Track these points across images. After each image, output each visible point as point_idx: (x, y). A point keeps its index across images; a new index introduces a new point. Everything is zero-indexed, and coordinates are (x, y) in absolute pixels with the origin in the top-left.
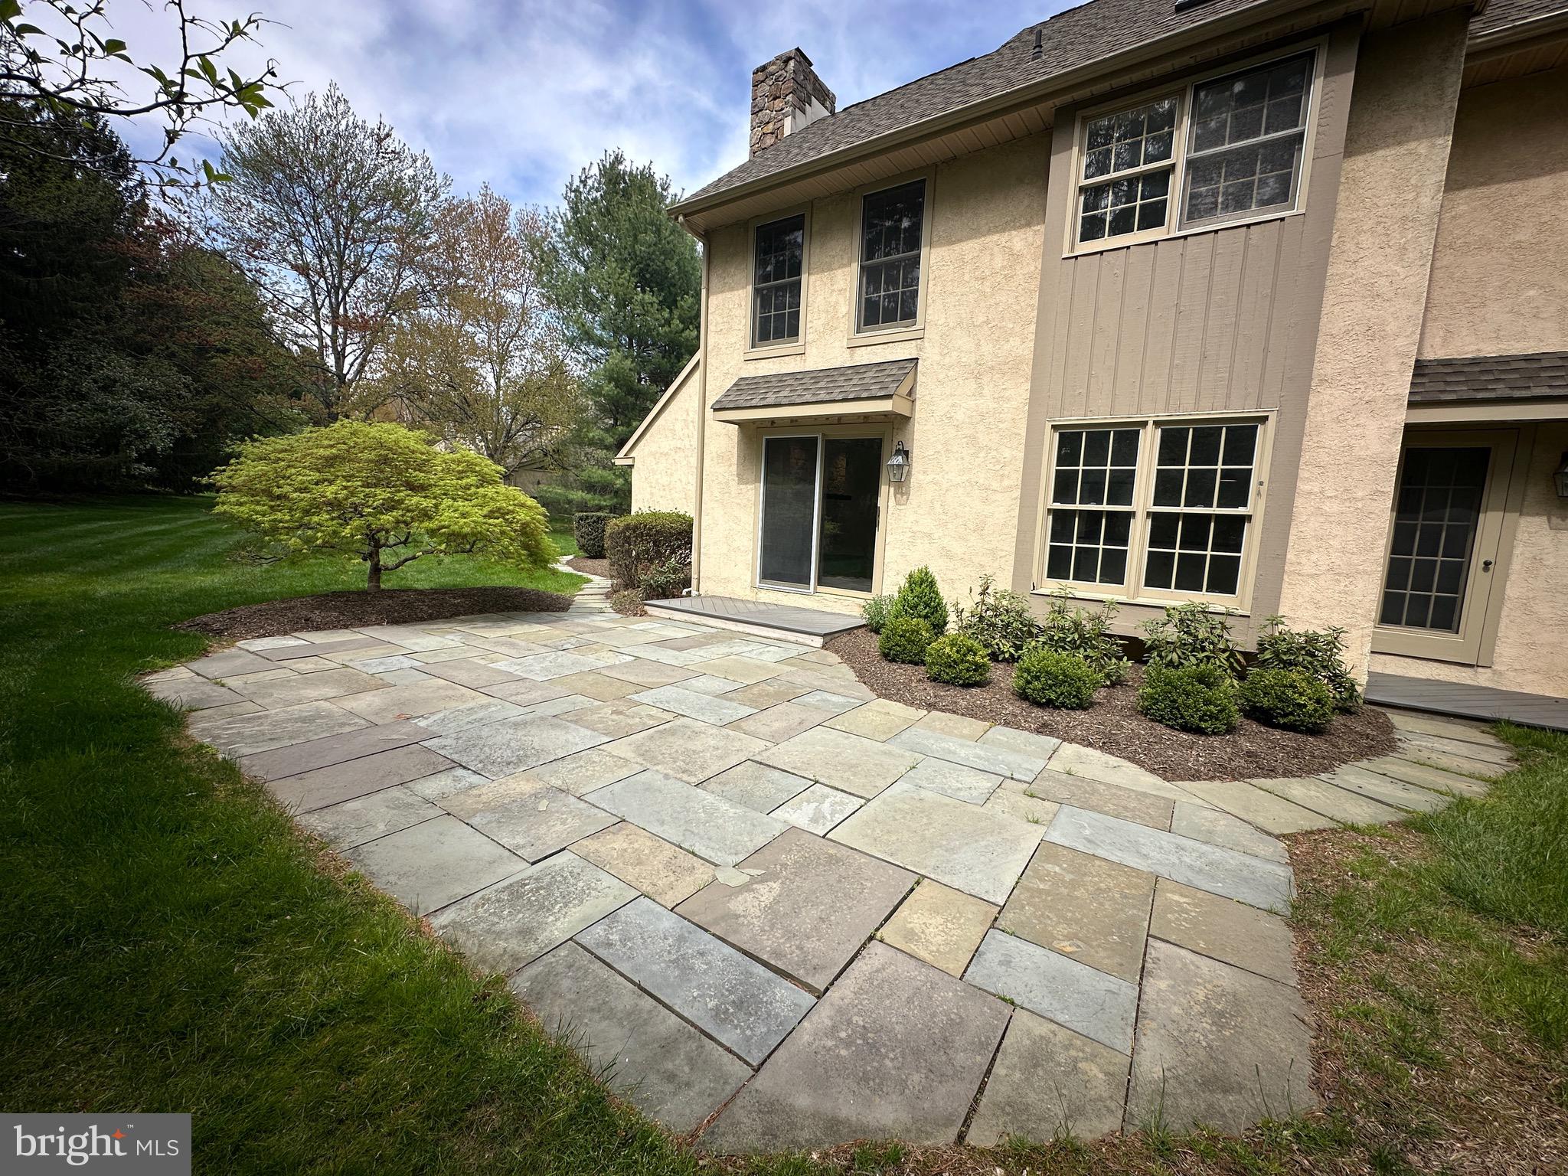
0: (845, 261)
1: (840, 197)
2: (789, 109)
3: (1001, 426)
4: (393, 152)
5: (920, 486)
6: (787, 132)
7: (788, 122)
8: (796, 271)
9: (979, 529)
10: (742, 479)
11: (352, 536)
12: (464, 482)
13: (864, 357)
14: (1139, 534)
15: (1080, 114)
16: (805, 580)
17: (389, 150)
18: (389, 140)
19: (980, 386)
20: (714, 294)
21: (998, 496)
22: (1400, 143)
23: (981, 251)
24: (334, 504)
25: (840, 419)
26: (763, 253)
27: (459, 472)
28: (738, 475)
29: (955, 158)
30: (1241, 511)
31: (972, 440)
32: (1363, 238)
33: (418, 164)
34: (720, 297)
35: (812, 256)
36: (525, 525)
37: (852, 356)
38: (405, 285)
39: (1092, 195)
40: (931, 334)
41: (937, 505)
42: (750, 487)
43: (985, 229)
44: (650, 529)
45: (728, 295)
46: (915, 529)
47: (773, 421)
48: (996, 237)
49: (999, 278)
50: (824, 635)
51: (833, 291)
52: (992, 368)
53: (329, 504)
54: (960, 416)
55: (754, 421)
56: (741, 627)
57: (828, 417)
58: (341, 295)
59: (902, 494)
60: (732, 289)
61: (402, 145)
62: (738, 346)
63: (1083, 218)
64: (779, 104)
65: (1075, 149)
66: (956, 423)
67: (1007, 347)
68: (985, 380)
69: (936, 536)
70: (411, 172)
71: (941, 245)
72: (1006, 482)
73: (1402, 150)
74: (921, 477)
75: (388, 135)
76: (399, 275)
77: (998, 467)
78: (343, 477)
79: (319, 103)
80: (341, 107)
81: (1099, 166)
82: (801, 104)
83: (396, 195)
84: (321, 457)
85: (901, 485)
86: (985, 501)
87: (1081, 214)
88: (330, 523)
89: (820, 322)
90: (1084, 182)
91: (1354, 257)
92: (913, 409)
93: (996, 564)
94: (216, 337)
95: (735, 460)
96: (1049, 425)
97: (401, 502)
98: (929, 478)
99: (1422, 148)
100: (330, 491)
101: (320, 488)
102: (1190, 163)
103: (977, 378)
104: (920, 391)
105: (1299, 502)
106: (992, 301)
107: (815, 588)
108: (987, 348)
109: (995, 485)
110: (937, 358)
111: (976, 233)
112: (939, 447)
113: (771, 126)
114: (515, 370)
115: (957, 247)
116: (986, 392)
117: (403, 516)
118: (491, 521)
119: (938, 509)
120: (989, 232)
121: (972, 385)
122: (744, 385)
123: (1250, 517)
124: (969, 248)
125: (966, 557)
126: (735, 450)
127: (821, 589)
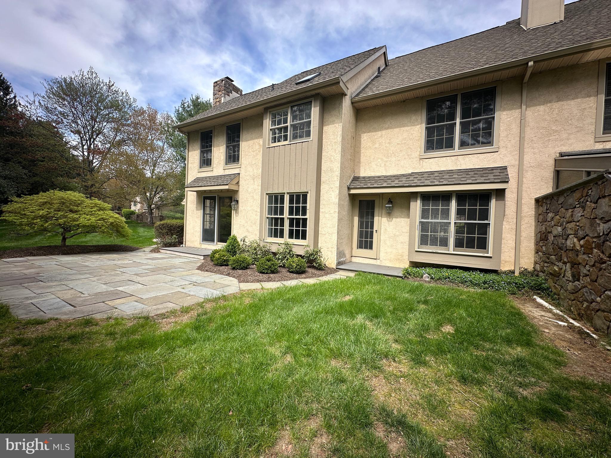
0: (222, 144)
1: (222, 125)
2: (223, 95)
4: (115, 91)
5: (241, 211)
6: (222, 102)
7: (223, 98)
8: (211, 146)
10: (197, 209)
11: (48, 226)
12: (92, 210)
13: (228, 172)
14: (287, 223)
15: (269, 110)
16: (213, 241)
17: (113, 90)
18: (113, 87)
19: (254, 181)
20: (190, 152)
22: (333, 124)
23: (253, 144)
24: (42, 217)
25: (221, 191)
26: (202, 140)
27: (92, 207)
29: (247, 118)
32: (328, 146)
33: (124, 95)
34: (192, 152)
35: (215, 142)
36: (112, 223)
37: (224, 172)
38: (118, 138)
39: (273, 131)
40: (243, 166)
41: (245, 216)
42: (199, 211)
44: (168, 225)
45: (194, 152)
46: (240, 224)
47: (205, 191)
48: (256, 140)
49: (257, 152)
50: (204, 256)
51: (220, 152)
53: (40, 216)
54: (250, 190)
55: (200, 191)
56: (181, 254)
57: (219, 190)
58: (92, 140)
59: (237, 213)
60: (195, 150)
61: (118, 88)
62: (196, 168)
63: (272, 137)
64: (220, 93)
65: (268, 119)
68: (255, 180)
70: (121, 98)
71: (244, 142)
73: (333, 126)
74: (241, 208)
75: (113, 85)
76: (116, 134)
78: (47, 208)
79: (85, 74)
80: (94, 75)
81: (274, 123)
82: (228, 93)
83: (116, 105)
84: (41, 202)
85: (237, 210)
87: (271, 136)
88: (40, 222)
89: (217, 162)
90: (271, 128)
91: (327, 151)
92: (239, 188)
94: (39, 156)
95: (195, 203)
96: (265, 193)
97: (67, 216)
98: (243, 208)
99: (337, 125)
100: (41, 213)
101: (38, 212)
102: (291, 125)
103: (253, 179)
104: (240, 183)
105: (321, 214)
106: (256, 158)
107: (216, 243)
108: (255, 171)
110: (244, 173)
112: (245, 199)
113: (218, 99)
114: (157, 170)
115: (248, 142)
116: (255, 183)
117: (67, 220)
118: (99, 222)
119: (245, 218)
122: (198, 180)
123: (308, 219)
124: (251, 142)
126: (196, 200)
127: (218, 243)
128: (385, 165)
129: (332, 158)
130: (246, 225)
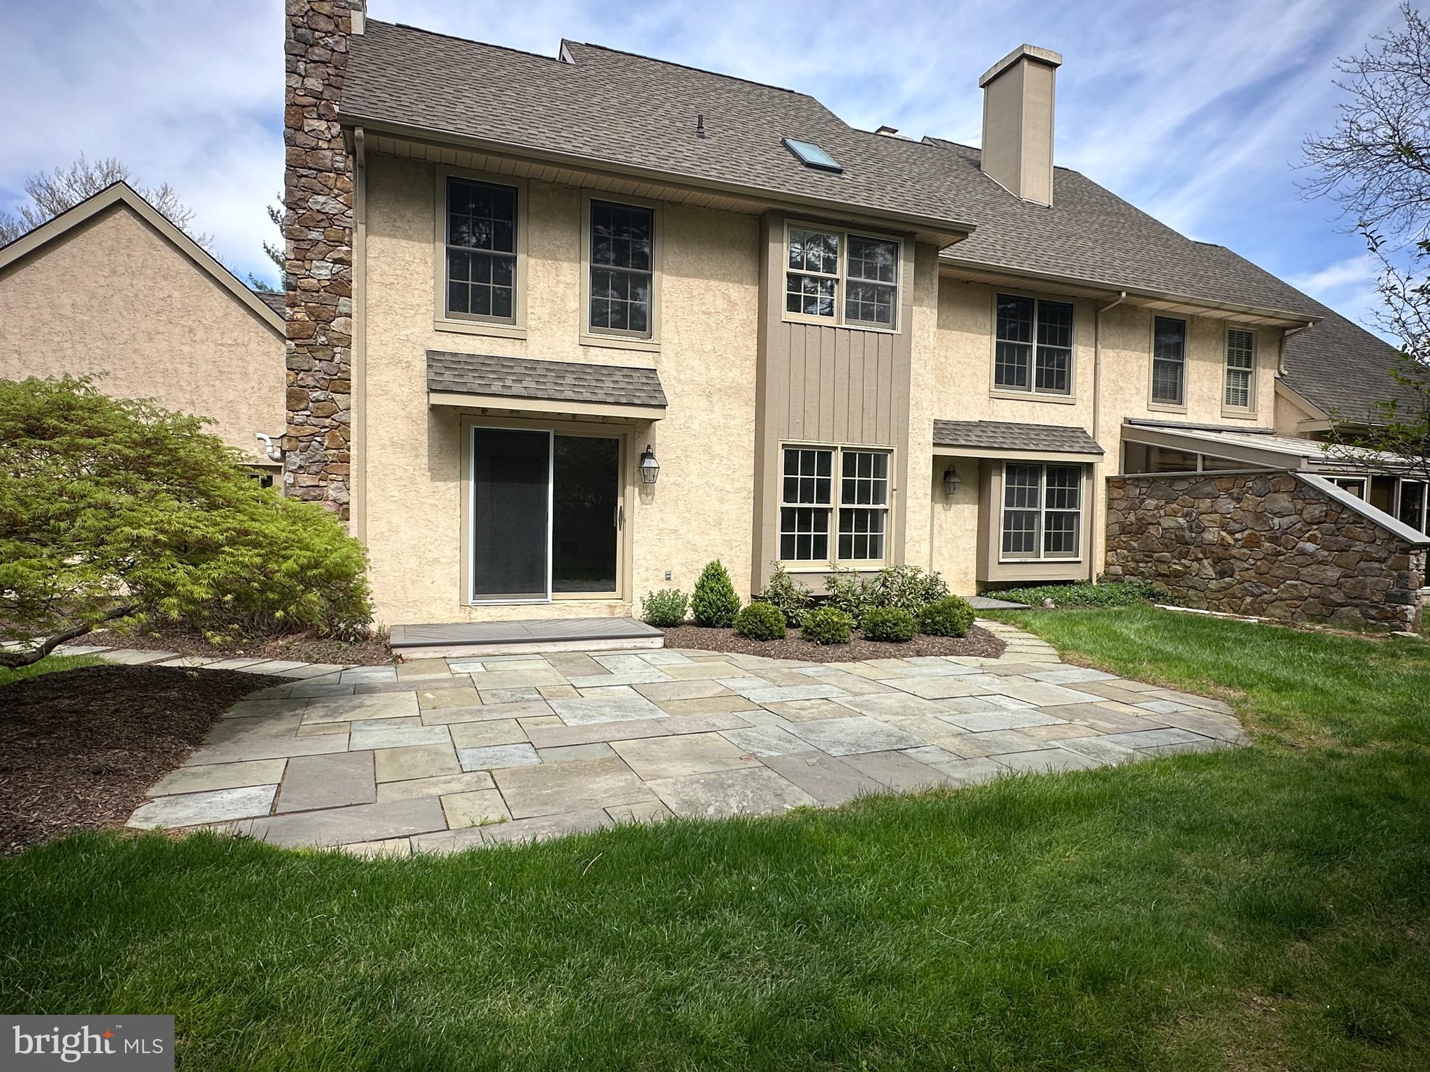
3: (730, 439)
5: (664, 488)
9: (718, 524)
10: (436, 474)
13: (601, 357)
14: (834, 521)
16: (542, 589)
19: (711, 403)
20: (375, 234)
21: (731, 496)
28: (430, 470)
29: (680, 203)
30: (881, 506)
31: (707, 449)
34: (388, 241)
35: (528, 236)
37: (586, 354)
39: (793, 280)
40: (668, 350)
41: (681, 504)
43: (708, 273)
45: (402, 243)
46: (662, 526)
47: (486, 411)
48: (717, 283)
49: (722, 318)
51: (559, 282)
52: (720, 390)
54: (695, 426)
59: (647, 494)
60: (409, 238)
62: (423, 310)
63: (788, 295)
65: (785, 245)
66: (693, 432)
67: (730, 375)
68: (715, 398)
69: (682, 531)
71: (671, 274)
72: (737, 485)
74: (666, 479)
77: (730, 472)
85: (646, 481)
86: (722, 501)
87: (787, 291)
89: (546, 311)
90: (789, 270)
93: (733, 553)
95: (424, 450)
96: (780, 444)
98: (672, 480)
99: (928, 311)
102: (849, 283)
103: (709, 395)
106: (717, 335)
107: (555, 596)
108: (715, 373)
109: (728, 487)
110: (675, 373)
111: (700, 275)
112: (680, 453)
115: (685, 281)
116: (716, 409)
119: (682, 508)
120: (711, 277)
121: (704, 403)
123: (886, 511)
125: (709, 549)
126: (425, 438)
128: (939, 399)
129: (920, 378)
130: (683, 530)
